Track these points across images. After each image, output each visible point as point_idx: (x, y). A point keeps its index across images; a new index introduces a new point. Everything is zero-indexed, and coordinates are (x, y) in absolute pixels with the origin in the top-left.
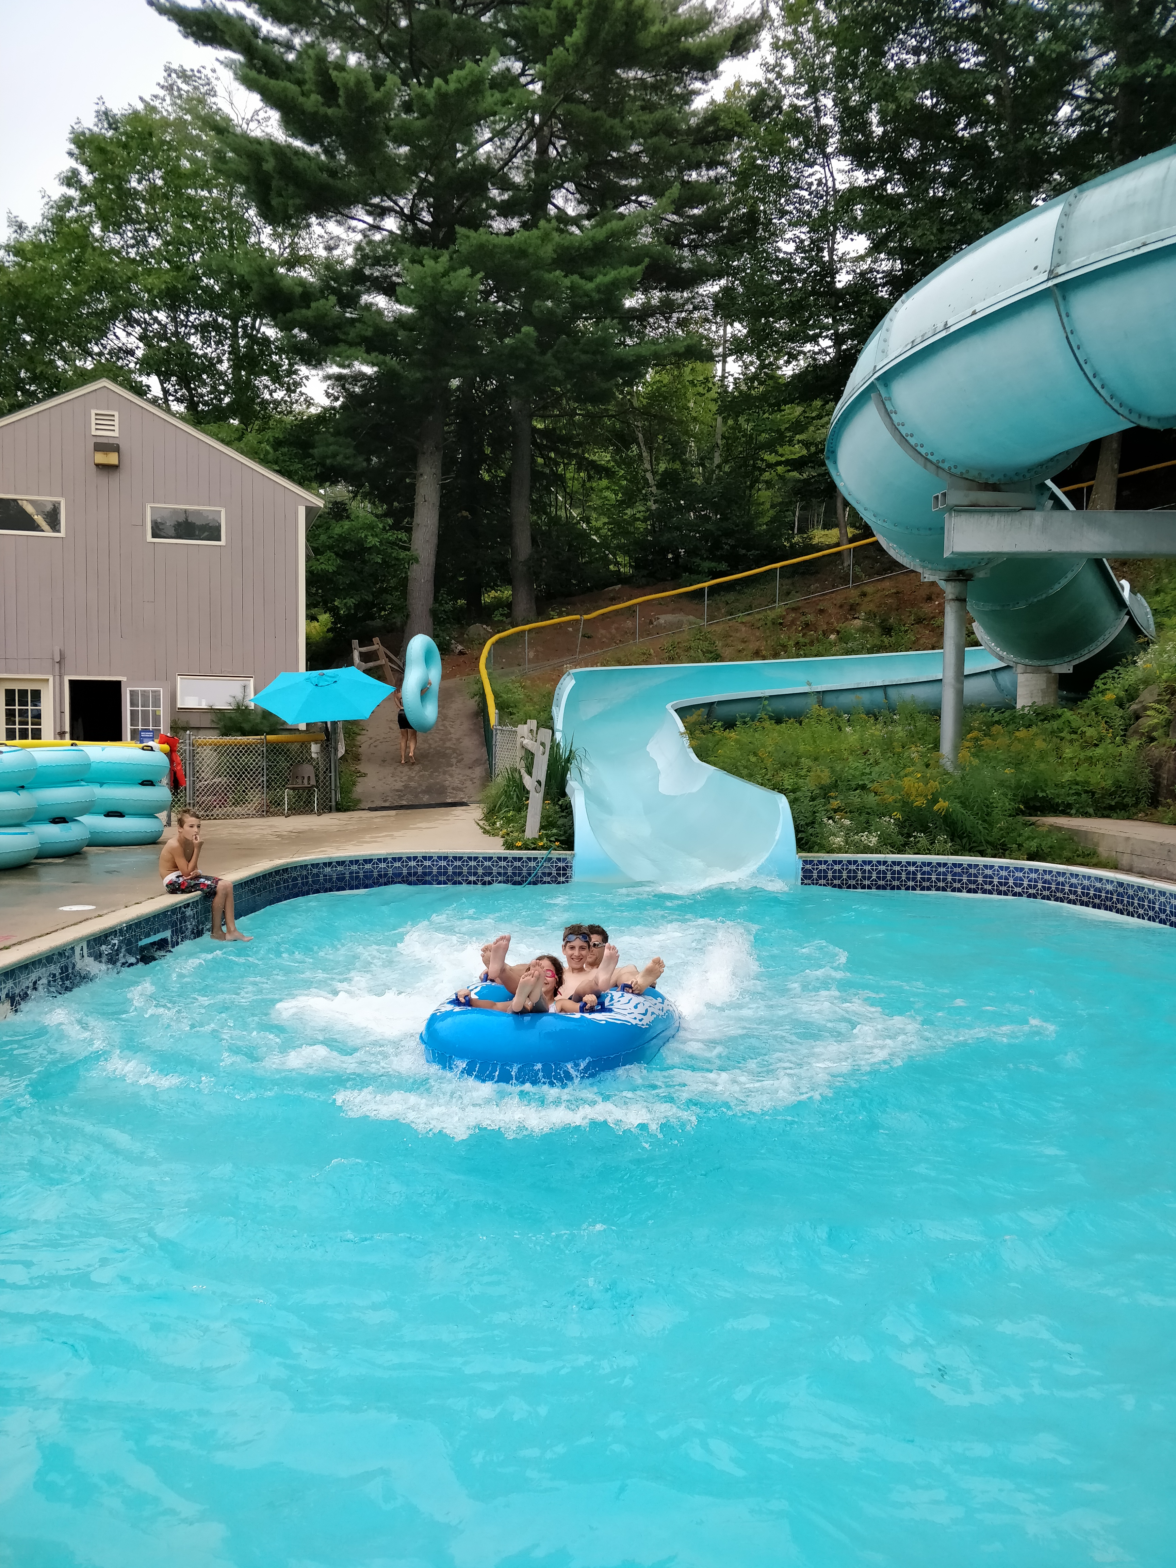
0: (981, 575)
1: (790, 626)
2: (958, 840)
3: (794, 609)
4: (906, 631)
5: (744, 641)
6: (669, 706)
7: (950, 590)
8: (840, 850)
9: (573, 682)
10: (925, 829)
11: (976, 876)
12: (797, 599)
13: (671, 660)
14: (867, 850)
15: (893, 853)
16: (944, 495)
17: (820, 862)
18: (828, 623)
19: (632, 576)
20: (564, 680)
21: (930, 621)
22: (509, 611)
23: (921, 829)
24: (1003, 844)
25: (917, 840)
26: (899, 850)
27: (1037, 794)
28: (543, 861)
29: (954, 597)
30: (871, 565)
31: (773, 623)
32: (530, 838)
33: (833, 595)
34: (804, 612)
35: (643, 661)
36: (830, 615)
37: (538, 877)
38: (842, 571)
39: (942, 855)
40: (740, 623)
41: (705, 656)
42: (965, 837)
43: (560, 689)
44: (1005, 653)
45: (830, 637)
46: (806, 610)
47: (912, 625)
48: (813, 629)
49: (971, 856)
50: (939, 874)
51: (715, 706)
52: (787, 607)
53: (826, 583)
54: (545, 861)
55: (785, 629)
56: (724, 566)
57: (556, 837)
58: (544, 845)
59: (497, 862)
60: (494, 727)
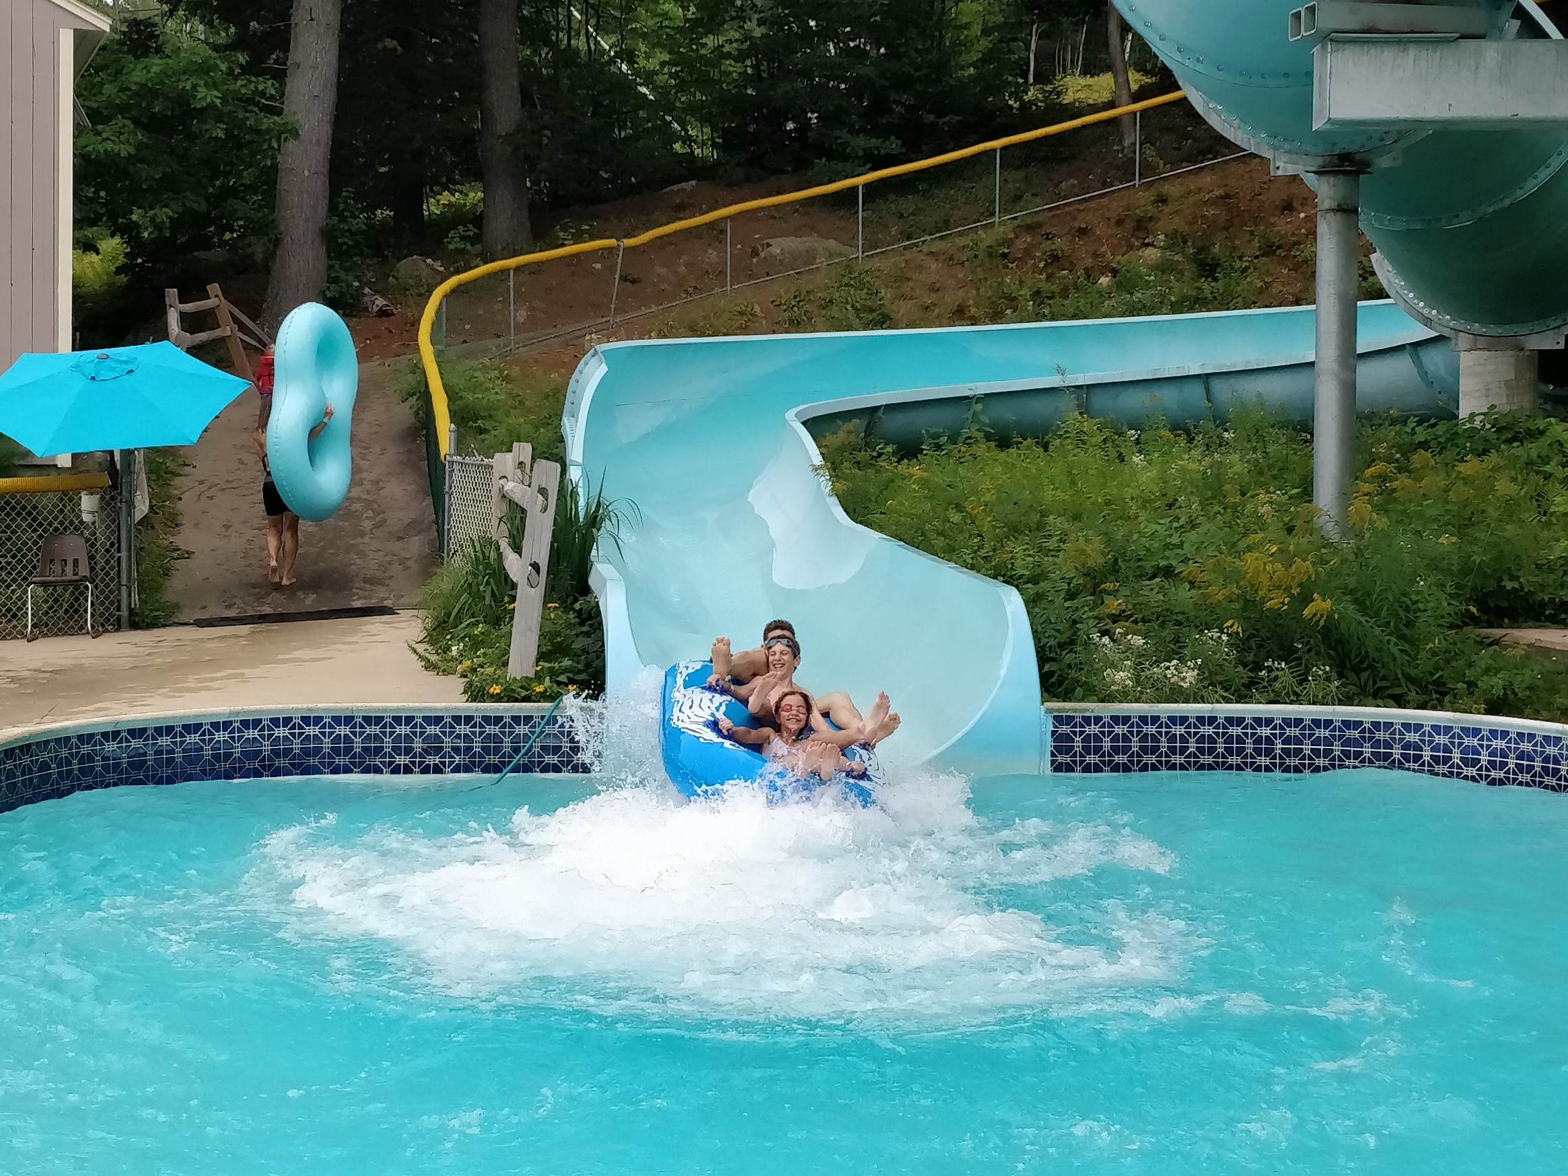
0: (1384, 162)
1: (1022, 260)
2: (1352, 676)
3: (1031, 228)
4: (1244, 270)
5: (934, 289)
6: (790, 415)
7: (1325, 191)
8: (1124, 696)
9: (604, 368)
10: (1287, 654)
11: (1388, 745)
12: (1033, 209)
13: (795, 325)
14: (1177, 694)
15: (1228, 701)
16: (1312, 10)
17: (1087, 720)
18: (1095, 255)
19: (717, 164)
20: (586, 364)
21: (1289, 250)
22: (476, 231)
23: (1281, 653)
24: (1439, 683)
25: (1273, 675)
26: (1239, 696)
27: (1503, 584)
28: (543, 723)
29: (1334, 205)
30: (1174, 145)
31: (990, 255)
32: (519, 678)
33: (1104, 201)
34: (1048, 234)
35: (740, 328)
36: (1099, 238)
37: (533, 756)
38: (1120, 155)
39: (1323, 704)
40: (927, 254)
41: (861, 318)
42: (1365, 669)
43: (577, 381)
44: (1434, 312)
45: (1100, 281)
46: (1053, 230)
47: (1256, 257)
48: (1067, 265)
49: (1378, 706)
50: (1317, 742)
51: (880, 414)
52: (1016, 223)
53: (1090, 177)
54: (548, 723)
55: (1014, 265)
56: (894, 146)
57: (570, 675)
58: (546, 691)
59: (451, 727)
60: (447, 457)
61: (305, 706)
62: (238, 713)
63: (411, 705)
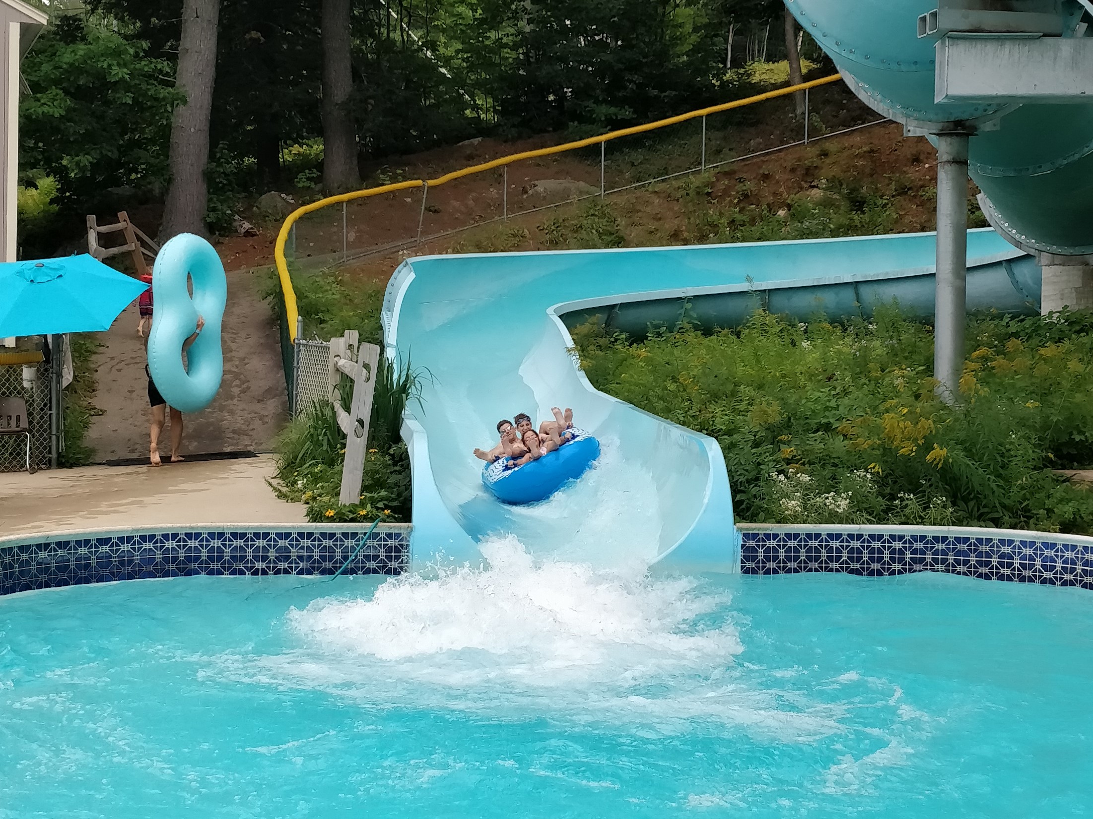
0: (987, 127)
1: (721, 198)
2: (961, 504)
3: (728, 174)
4: (885, 205)
5: (658, 218)
6: (550, 311)
7: (944, 148)
8: (795, 519)
9: (413, 276)
10: (915, 488)
11: (988, 555)
12: (725, 163)
13: (554, 244)
14: (833, 518)
15: (871, 522)
16: (934, 15)
17: (768, 536)
18: (775, 194)
19: (497, 125)
20: (399, 272)
21: (918, 191)
22: (319, 174)
23: (910, 487)
24: (1026, 510)
25: (904, 503)
26: (879, 519)
27: (1073, 437)
28: (365, 538)
29: (950, 158)
30: (834, 113)
31: (698, 193)
32: (347, 504)
33: (782, 154)
34: (741, 178)
35: (514, 246)
36: (778, 182)
37: (358, 562)
38: (794, 121)
39: (940, 525)
40: (652, 193)
41: (603, 240)
42: (972, 499)
43: (393, 285)
44: (1023, 237)
45: (778, 213)
46: (744, 176)
47: (893, 196)
48: (754, 201)
49: (981, 526)
50: (936, 553)
51: (617, 310)
52: (717, 170)
53: (772, 137)
54: (369, 538)
55: (715, 201)
56: (627, 113)
57: (385, 502)
58: (367, 514)
59: (297, 540)
60: (296, 341)
61: (188, 525)
62: (137, 530)
63: (267, 524)
